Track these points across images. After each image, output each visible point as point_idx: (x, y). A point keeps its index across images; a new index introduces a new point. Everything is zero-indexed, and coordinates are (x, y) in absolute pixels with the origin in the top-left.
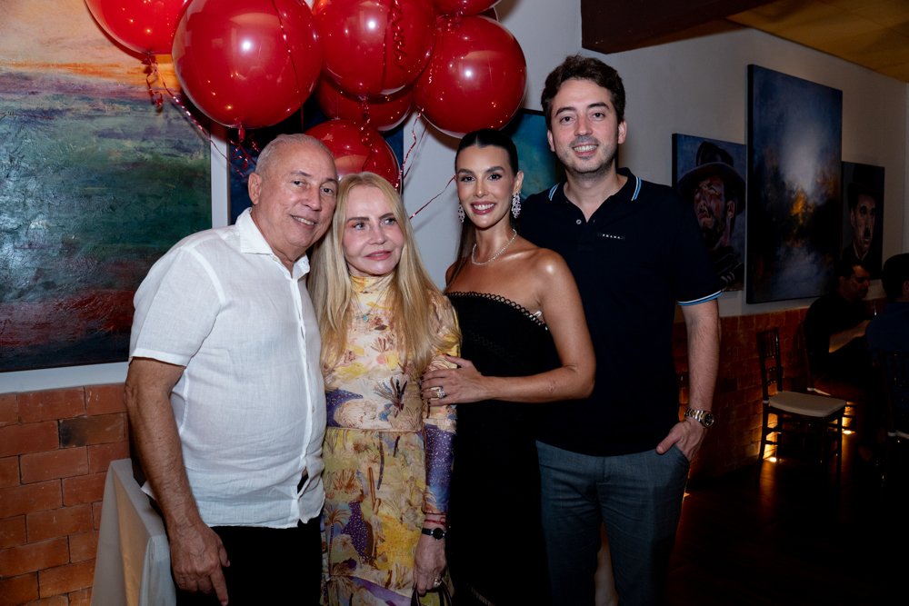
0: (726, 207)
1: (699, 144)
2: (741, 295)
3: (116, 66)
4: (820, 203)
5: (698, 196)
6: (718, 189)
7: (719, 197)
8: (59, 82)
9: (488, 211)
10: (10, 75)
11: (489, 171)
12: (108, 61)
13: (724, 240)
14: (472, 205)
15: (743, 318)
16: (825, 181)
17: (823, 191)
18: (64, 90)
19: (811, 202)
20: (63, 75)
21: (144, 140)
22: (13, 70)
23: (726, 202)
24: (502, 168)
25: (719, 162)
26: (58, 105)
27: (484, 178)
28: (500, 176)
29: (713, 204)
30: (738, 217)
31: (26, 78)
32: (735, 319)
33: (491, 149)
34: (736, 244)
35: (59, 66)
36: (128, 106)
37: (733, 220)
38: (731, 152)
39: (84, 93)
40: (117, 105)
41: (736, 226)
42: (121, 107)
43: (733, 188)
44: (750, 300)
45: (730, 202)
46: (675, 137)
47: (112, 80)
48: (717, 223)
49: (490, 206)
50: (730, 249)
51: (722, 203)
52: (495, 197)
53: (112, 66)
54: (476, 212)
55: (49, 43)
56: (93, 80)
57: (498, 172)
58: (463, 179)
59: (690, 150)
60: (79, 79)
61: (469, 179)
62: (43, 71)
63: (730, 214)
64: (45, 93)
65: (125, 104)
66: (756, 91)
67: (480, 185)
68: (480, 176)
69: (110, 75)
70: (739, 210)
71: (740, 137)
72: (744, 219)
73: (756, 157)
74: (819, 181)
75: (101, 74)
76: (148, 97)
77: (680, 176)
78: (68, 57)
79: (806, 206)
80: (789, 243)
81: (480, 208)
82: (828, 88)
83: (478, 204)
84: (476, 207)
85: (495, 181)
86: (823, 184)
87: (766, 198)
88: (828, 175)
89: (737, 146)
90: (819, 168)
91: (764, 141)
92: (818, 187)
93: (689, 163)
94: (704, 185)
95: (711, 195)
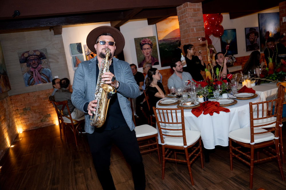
0: (255, 37)
1: (249, 29)
4: (275, 33)
6: (254, 35)
7: (254, 36)
13: (255, 42)
16: (276, 29)
17: (276, 31)
19: (273, 33)
23: (255, 36)
25: (253, 30)
29: (253, 37)
30: (258, 39)
34: (257, 43)
37: (257, 39)
38: (256, 29)
43: (256, 34)
45: (256, 36)
46: (245, 29)
48: (254, 40)
50: (256, 44)
51: (254, 37)
59: (248, 30)
63: (256, 38)
66: (260, 17)
70: (258, 37)
71: (257, 25)
72: (259, 39)
73: (260, 28)
77: (246, 34)
79: (272, 34)
86: (276, 30)
87: (263, 34)
88: (277, 28)
89: (257, 27)
90: (275, 27)
91: (262, 25)
92: (274, 30)
93: (248, 32)
94: (251, 35)
95: (252, 36)
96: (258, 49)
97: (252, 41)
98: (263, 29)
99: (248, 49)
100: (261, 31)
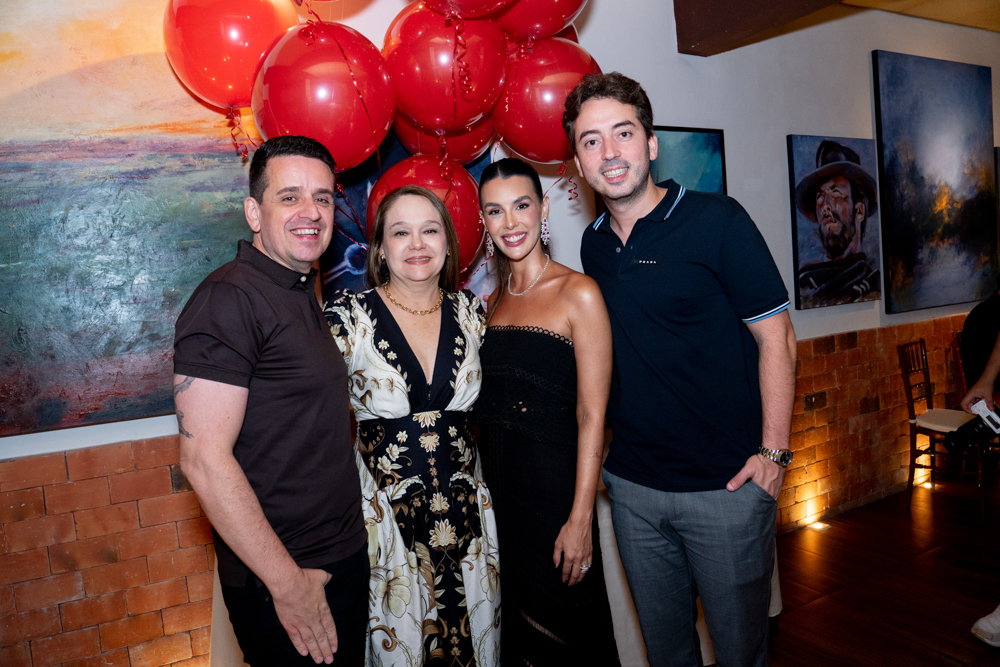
0: (855, 211)
1: (818, 144)
2: (879, 305)
3: (203, 121)
4: (969, 197)
5: (820, 200)
6: (845, 191)
7: (845, 199)
8: (152, 142)
9: (521, 242)
10: (109, 141)
11: (516, 202)
12: (196, 117)
13: (854, 246)
14: (503, 237)
15: (883, 330)
16: (974, 172)
17: (973, 182)
18: (157, 149)
19: (957, 197)
20: (156, 136)
21: (233, 190)
22: (111, 135)
23: (855, 203)
24: (529, 198)
25: (843, 160)
26: (152, 165)
27: (512, 209)
28: (527, 205)
29: (839, 208)
30: (869, 220)
31: (123, 142)
32: (871, 333)
33: (515, 179)
34: (868, 250)
35: (151, 127)
36: (216, 159)
37: (864, 224)
38: (857, 149)
39: (175, 150)
40: (206, 159)
41: (867, 230)
42: (210, 160)
43: (861, 188)
44: (889, 310)
45: (859, 205)
46: (790, 139)
47: (201, 136)
48: (844, 227)
49: (521, 236)
50: (862, 256)
51: (849, 206)
52: (526, 226)
53: (199, 122)
54: (508, 244)
55: (141, 106)
56: (182, 138)
57: (526, 201)
58: (491, 213)
59: (808, 151)
60: (170, 138)
61: (497, 212)
62: (136, 133)
63: (860, 218)
64: (140, 154)
65: (213, 157)
66: (882, 79)
67: (509, 216)
68: (508, 208)
69: (198, 131)
71: (868, 132)
72: (876, 222)
73: (887, 152)
74: (966, 171)
75: (189, 131)
76: (234, 149)
77: (798, 181)
78: (158, 118)
79: (952, 201)
80: (933, 244)
81: (512, 239)
82: (971, 66)
83: (509, 236)
84: (507, 239)
85: (523, 210)
86: (972, 175)
87: (902, 196)
88: (977, 164)
89: (864, 142)
90: (966, 158)
91: (895, 133)
92: (966, 178)
93: (808, 167)
94: (827, 188)
95: (836, 198)
96: (870, 293)
97: (832, 236)
98: (903, 160)
99: (809, 292)
100: (889, 173)
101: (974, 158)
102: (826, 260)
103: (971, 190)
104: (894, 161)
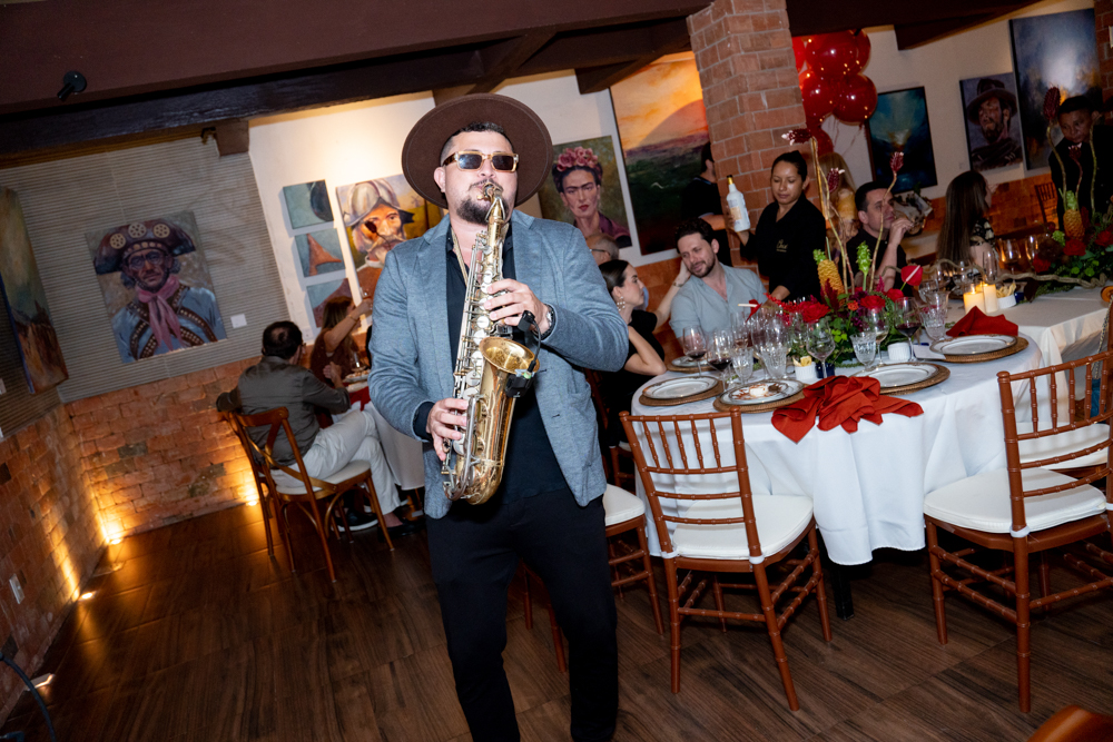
0: (1003, 115)
1: (977, 82)
2: (1022, 166)
5: (981, 113)
6: (996, 104)
7: (997, 109)
13: (1004, 135)
15: (1025, 180)
16: (1085, 76)
17: (1084, 84)
23: (1002, 110)
25: (994, 87)
29: (993, 115)
30: (1013, 119)
32: (1018, 182)
34: (1013, 135)
37: (1009, 122)
38: (1002, 80)
41: (1012, 124)
43: (1006, 101)
44: (1029, 167)
45: (1005, 111)
46: (961, 83)
48: (997, 125)
50: (1009, 139)
51: (999, 112)
59: (973, 88)
63: (1006, 118)
66: (1016, 36)
70: (1013, 112)
71: (1008, 67)
73: (1022, 78)
77: (967, 104)
86: (1083, 79)
87: (1033, 101)
88: (1086, 71)
89: (1006, 75)
90: (1078, 69)
91: (1027, 65)
92: (1078, 82)
93: (973, 95)
94: (985, 105)
95: (991, 110)
96: (1017, 159)
97: (989, 130)
98: (1033, 80)
99: (978, 163)
100: (1024, 89)
101: (1085, 69)
102: (987, 144)
103: (1083, 88)
104: (1027, 82)
